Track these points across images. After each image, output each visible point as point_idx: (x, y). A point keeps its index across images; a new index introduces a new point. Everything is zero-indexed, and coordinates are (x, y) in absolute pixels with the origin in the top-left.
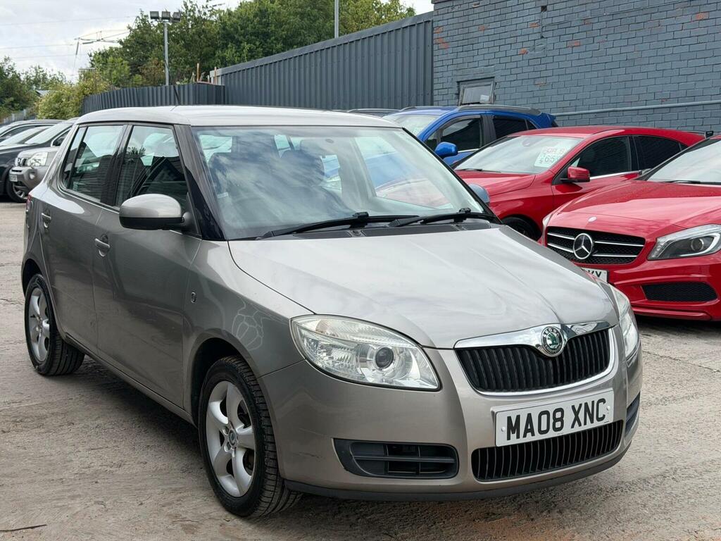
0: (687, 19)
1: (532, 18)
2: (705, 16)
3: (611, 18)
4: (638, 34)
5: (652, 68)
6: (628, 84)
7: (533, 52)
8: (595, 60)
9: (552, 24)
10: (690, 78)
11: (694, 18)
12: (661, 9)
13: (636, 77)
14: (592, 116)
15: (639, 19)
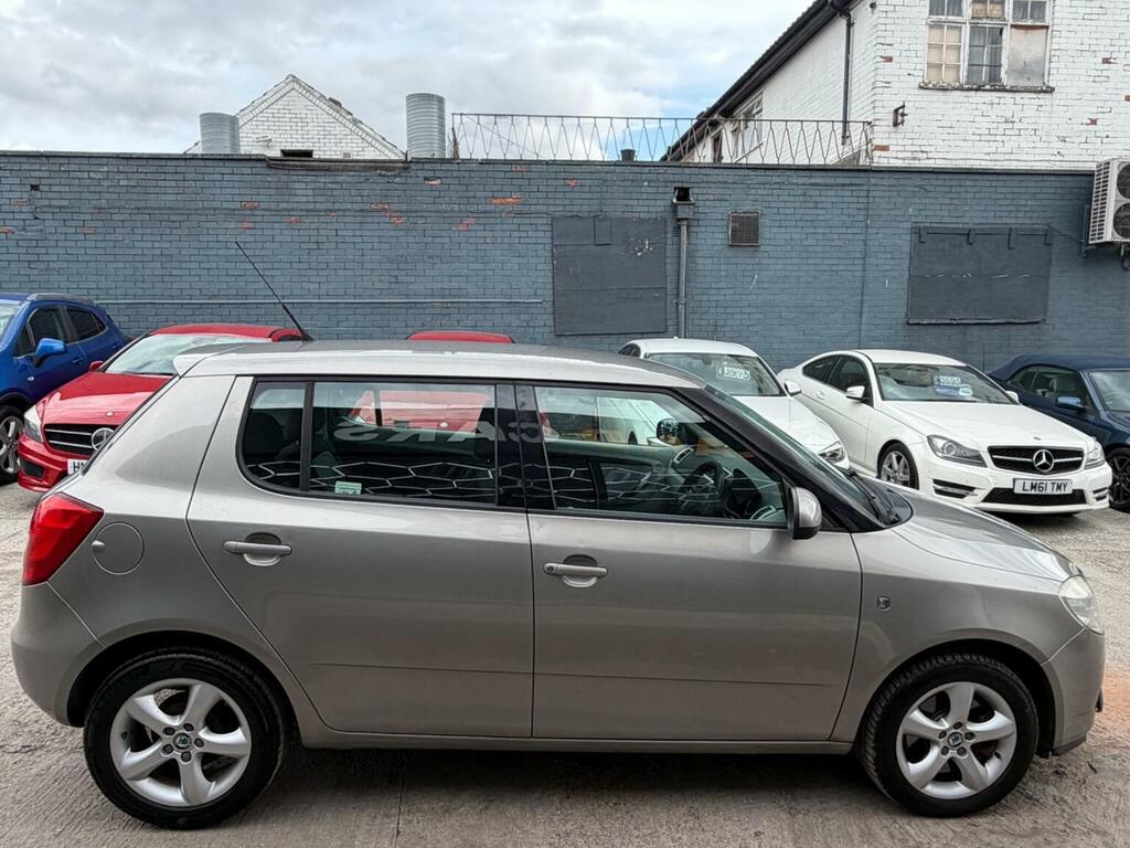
0: (233, 225)
1: (18, 195)
2: (251, 225)
3: (136, 211)
4: (174, 232)
5: (193, 265)
6: (166, 279)
7: (23, 233)
8: (118, 251)
9: (50, 206)
10: (239, 279)
11: (239, 225)
12: (199, 212)
13: (175, 272)
14: (123, 306)
15: (173, 218)
